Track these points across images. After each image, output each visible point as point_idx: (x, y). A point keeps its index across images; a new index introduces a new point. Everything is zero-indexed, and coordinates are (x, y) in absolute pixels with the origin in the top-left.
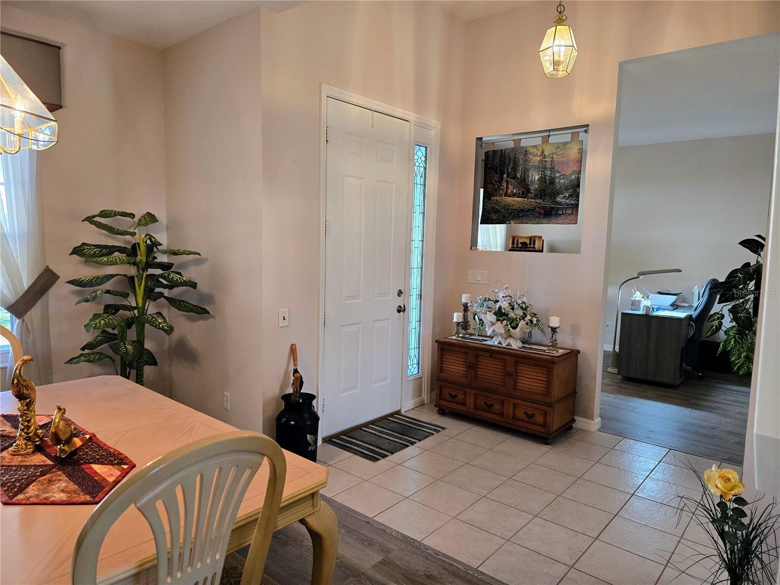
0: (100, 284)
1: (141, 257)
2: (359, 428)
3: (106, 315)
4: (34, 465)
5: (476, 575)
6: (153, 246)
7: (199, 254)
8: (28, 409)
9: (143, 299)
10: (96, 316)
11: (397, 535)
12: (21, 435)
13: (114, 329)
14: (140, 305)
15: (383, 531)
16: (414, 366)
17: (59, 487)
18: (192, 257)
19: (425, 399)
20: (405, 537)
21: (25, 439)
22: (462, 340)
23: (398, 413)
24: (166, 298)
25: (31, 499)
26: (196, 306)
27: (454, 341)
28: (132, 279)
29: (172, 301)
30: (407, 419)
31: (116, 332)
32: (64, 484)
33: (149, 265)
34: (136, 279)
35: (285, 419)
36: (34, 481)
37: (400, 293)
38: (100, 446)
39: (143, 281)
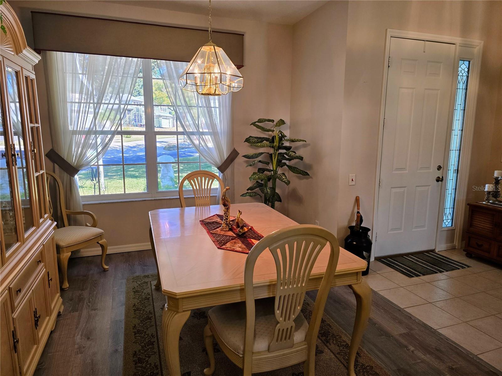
0: (257, 157)
1: (276, 143)
2: (401, 255)
3: (258, 173)
4: (229, 236)
5: (475, 359)
6: (282, 138)
7: (306, 141)
8: (227, 211)
9: (276, 166)
10: (254, 174)
11: (419, 322)
12: (224, 222)
13: (262, 181)
14: (275, 169)
15: (409, 317)
16: (449, 221)
17: (238, 246)
18: (301, 143)
19: (457, 244)
20: (425, 325)
21: (226, 224)
22: (492, 205)
23: (433, 251)
24: (287, 166)
25: (228, 248)
26: (302, 171)
27: (484, 205)
28: (271, 155)
29: (289, 167)
30: (439, 256)
31: (263, 182)
32: (240, 245)
33: (280, 147)
34: (273, 155)
35: (350, 240)
36: (229, 241)
37: (439, 168)
38: (255, 232)
39: (276, 156)
